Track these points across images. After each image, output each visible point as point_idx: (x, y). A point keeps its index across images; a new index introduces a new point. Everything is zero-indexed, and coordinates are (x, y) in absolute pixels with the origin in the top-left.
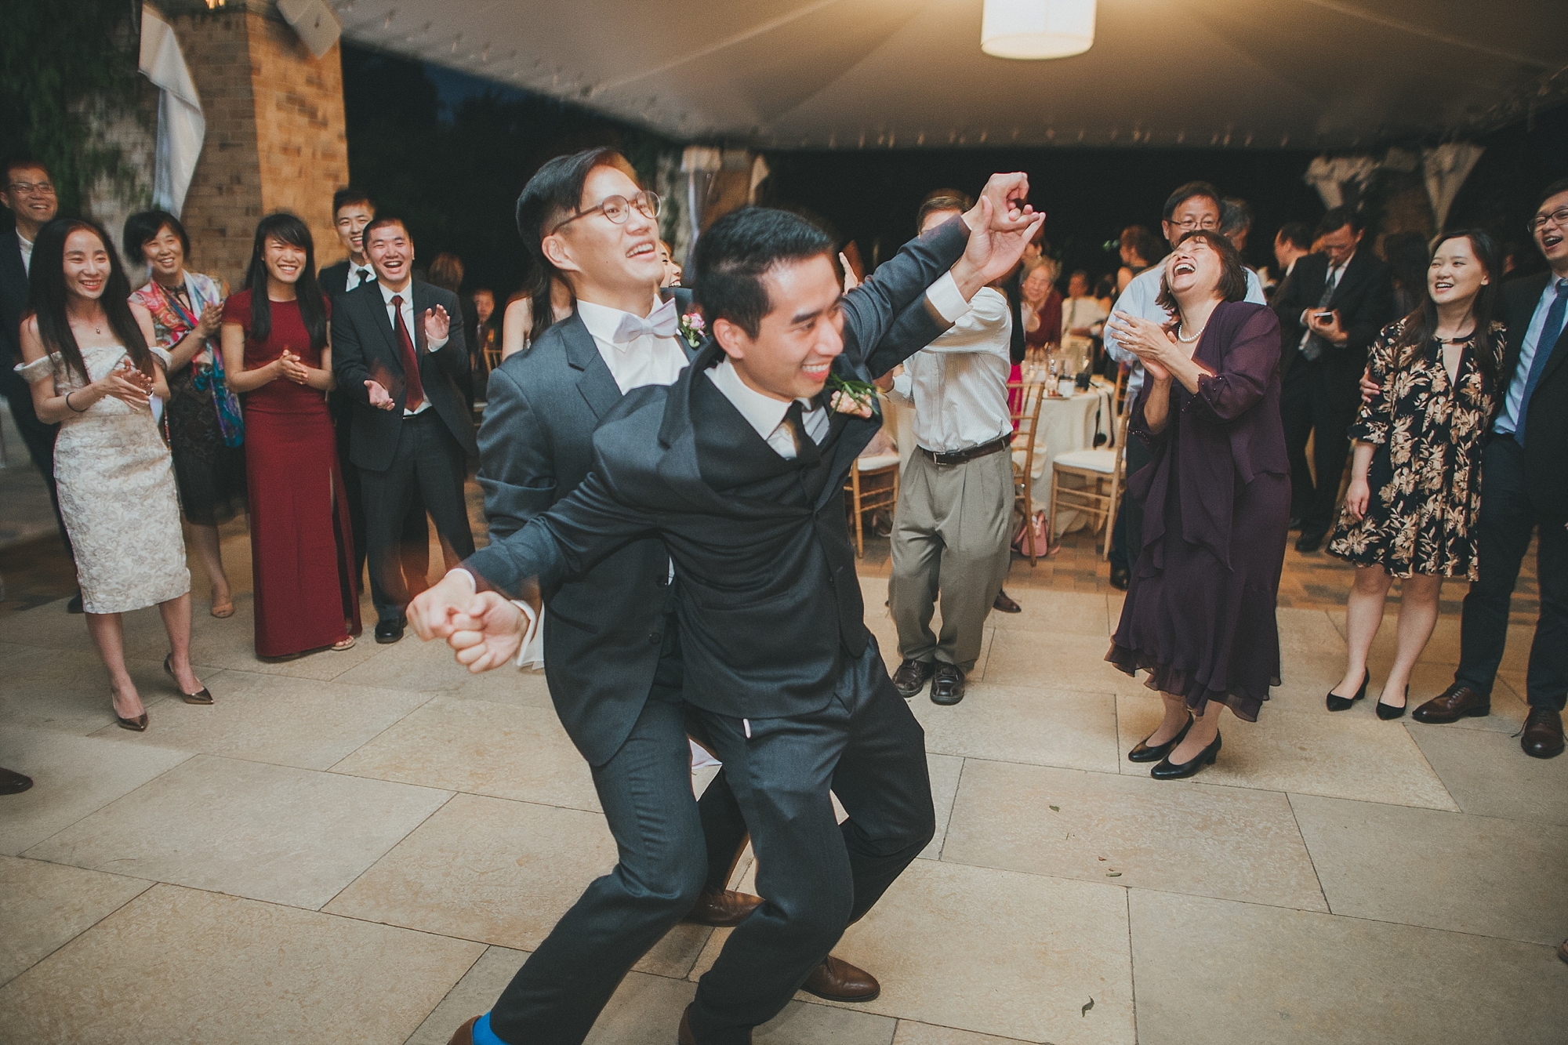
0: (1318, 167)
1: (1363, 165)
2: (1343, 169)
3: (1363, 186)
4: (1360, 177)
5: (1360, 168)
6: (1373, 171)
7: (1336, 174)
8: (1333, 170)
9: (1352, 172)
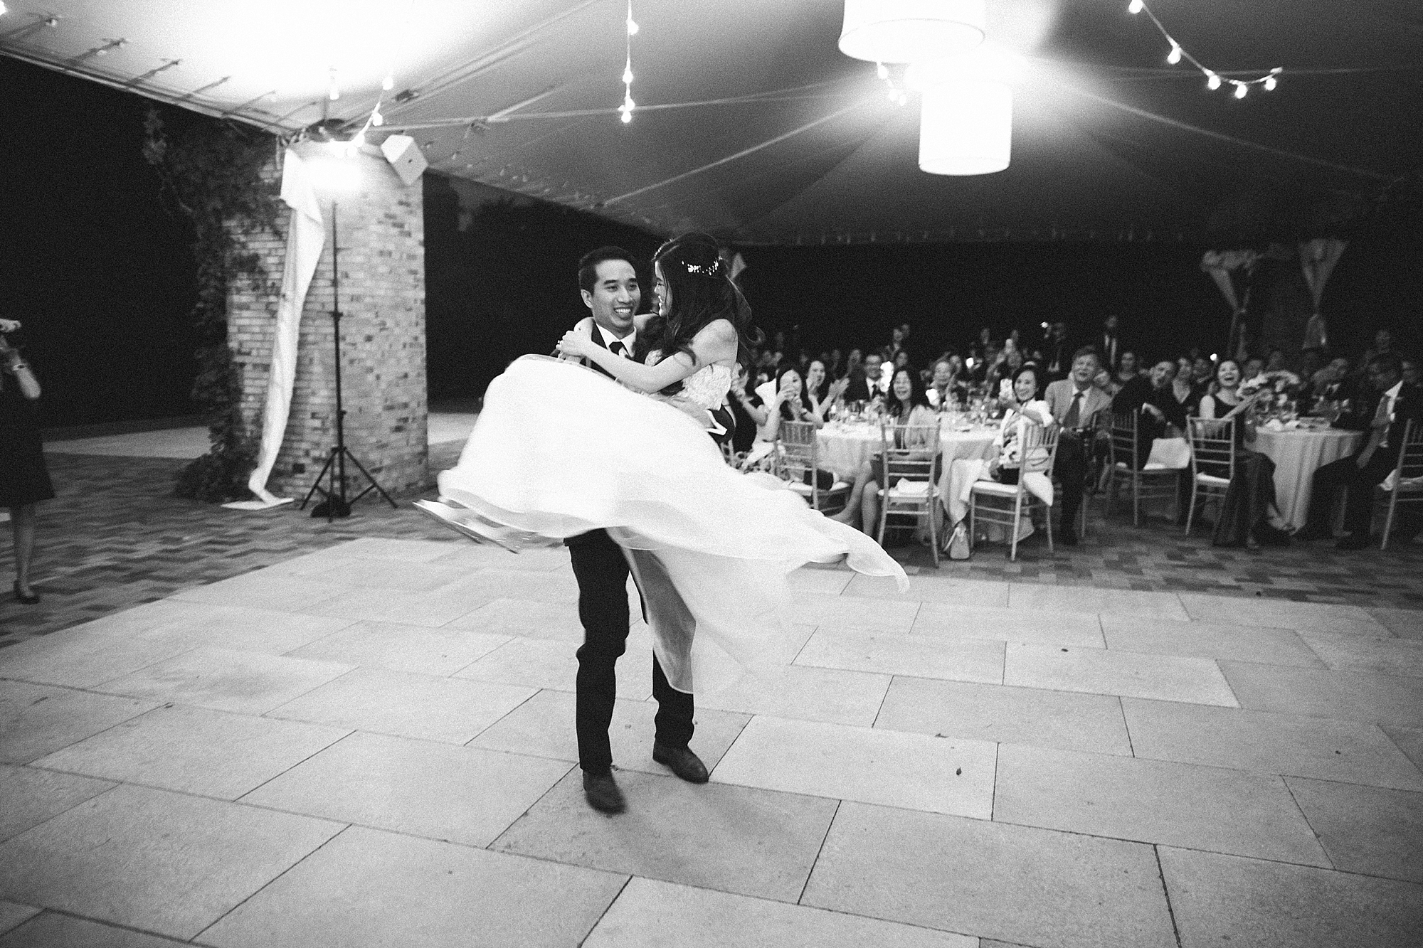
0: (1210, 258)
1: (1249, 256)
2: (1232, 260)
3: (1250, 273)
4: (1246, 266)
5: (1247, 259)
6: (1258, 260)
7: (1226, 263)
8: (1223, 260)
9: (1238, 263)
